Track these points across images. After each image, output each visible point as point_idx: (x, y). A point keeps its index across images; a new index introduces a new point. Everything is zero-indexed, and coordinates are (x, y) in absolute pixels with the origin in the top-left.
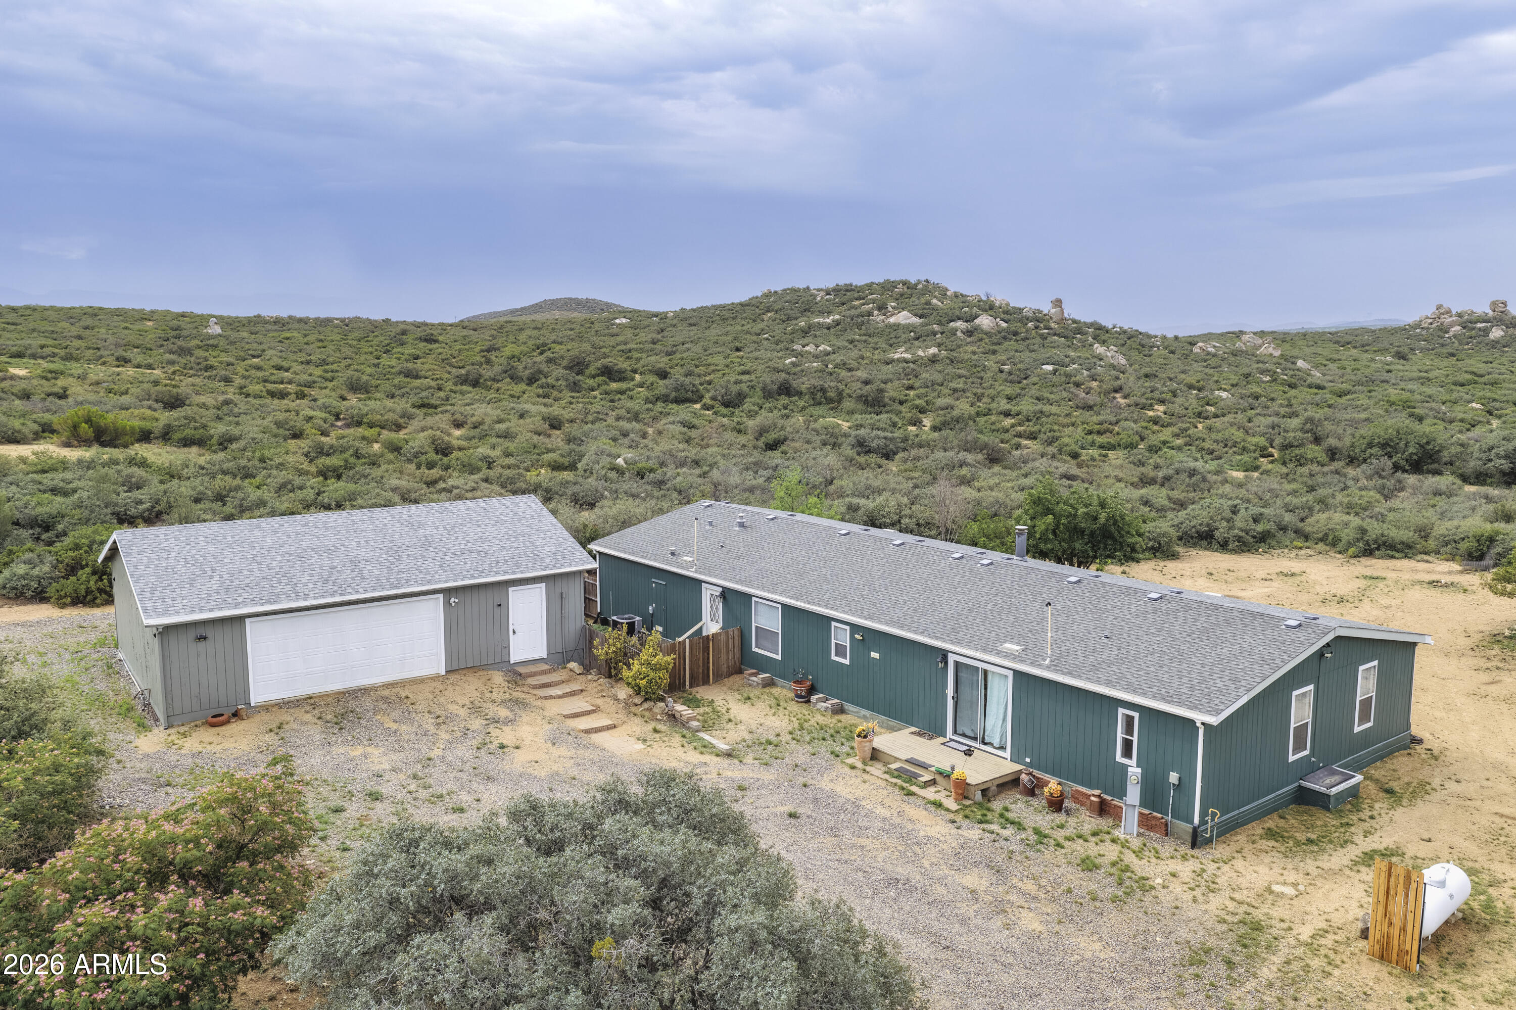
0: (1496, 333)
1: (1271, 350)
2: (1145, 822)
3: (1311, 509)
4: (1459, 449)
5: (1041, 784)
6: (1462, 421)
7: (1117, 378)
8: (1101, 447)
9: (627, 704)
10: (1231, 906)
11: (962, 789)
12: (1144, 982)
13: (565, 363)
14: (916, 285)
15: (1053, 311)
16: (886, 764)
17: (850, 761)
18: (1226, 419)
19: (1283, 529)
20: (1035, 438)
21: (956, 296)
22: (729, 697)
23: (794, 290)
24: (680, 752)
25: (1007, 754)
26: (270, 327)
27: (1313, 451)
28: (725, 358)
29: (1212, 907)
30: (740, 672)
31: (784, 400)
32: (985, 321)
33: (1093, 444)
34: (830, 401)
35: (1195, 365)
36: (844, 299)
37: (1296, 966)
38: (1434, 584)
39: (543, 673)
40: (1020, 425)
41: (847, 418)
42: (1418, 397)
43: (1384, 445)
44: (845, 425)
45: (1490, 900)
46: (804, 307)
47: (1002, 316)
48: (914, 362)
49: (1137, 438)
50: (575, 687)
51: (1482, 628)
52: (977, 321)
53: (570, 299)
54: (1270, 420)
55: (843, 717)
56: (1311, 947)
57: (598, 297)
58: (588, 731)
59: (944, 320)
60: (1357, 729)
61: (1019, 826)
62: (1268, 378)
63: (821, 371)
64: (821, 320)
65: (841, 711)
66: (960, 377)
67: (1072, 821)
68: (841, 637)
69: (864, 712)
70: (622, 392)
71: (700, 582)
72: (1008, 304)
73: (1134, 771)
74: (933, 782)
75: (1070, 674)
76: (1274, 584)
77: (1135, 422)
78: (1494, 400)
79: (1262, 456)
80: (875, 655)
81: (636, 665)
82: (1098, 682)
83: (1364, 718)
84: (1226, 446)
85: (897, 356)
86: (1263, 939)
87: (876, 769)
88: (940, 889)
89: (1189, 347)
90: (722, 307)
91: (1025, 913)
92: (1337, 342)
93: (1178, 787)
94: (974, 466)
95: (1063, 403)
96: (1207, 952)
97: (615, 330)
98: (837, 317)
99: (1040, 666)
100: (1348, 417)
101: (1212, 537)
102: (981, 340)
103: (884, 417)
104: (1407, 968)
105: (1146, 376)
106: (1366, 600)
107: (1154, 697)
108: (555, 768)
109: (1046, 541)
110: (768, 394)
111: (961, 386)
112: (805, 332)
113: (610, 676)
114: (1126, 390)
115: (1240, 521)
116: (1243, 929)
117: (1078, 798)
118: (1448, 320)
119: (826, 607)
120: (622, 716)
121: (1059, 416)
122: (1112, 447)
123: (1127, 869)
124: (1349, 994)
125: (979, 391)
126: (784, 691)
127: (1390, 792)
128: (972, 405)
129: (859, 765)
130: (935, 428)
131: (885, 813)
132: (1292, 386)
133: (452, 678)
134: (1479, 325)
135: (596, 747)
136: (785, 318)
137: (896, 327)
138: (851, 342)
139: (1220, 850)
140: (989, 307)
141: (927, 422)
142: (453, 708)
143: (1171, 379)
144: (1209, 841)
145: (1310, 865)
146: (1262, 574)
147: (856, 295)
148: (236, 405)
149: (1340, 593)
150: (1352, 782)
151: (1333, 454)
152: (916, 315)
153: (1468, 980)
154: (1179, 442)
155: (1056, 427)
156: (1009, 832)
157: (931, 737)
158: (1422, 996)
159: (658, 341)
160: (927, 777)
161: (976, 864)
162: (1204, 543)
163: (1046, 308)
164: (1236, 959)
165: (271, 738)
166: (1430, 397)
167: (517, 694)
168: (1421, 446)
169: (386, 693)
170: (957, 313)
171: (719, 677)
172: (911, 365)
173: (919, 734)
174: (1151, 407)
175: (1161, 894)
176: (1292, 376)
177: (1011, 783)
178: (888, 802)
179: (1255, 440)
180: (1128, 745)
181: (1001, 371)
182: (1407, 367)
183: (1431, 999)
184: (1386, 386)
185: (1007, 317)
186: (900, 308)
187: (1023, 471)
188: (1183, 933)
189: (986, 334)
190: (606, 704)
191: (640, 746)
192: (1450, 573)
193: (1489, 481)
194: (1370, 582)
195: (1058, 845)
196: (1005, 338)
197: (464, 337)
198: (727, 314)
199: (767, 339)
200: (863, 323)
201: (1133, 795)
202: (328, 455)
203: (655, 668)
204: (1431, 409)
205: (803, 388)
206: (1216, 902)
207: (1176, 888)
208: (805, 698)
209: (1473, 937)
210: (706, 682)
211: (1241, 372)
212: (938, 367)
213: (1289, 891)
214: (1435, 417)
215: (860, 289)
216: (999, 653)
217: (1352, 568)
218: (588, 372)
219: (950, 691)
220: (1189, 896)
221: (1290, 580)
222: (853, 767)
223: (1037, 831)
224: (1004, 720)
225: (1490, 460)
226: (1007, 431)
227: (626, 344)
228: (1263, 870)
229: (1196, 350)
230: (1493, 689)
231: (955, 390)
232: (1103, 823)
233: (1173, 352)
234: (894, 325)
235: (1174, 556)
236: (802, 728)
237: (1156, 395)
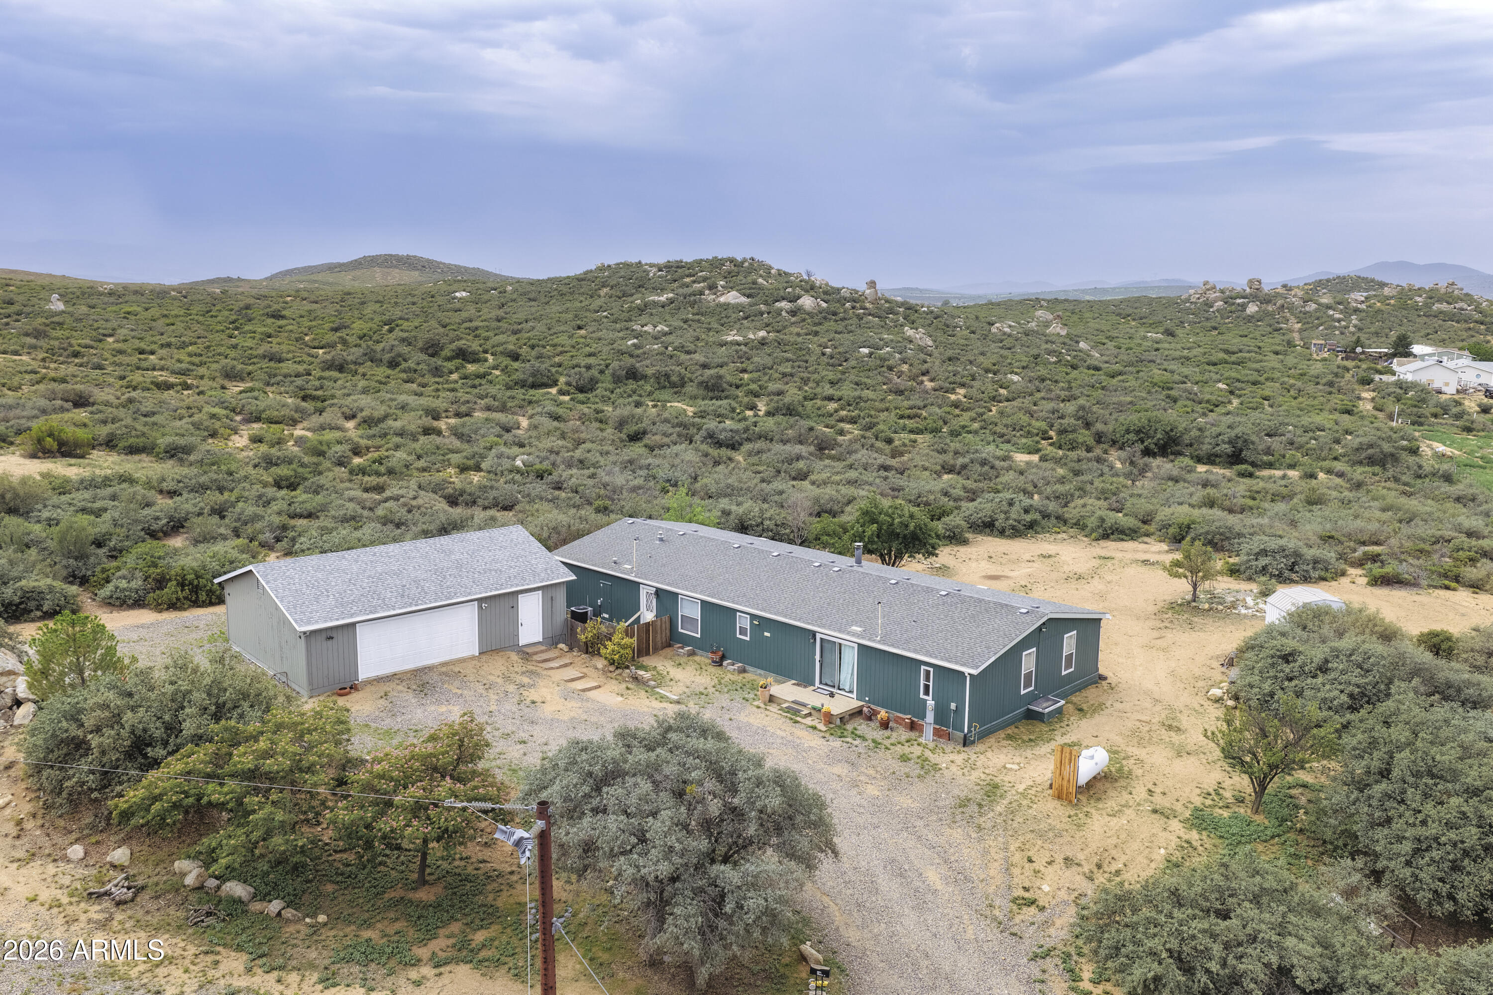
0: (1252, 309)
1: (1058, 330)
2: (937, 733)
3: (1072, 496)
4: (1198, 433)
5: (875, 713)
6: (1208, 402)
7: (925, 362)
8: (911, 431)
9: (604, 671)
10: (983, 776)
11: (829, 718)
12: (935, 818)
13: (420, 344)
14: (743, 263)
15: (868, 292)
16: (779, 704)
17: (756, 703)
18: (1015, 403)
19: (1046, 516)
20: (855, 423)
21: (780, 275)
22: (666, 664)
23: (627, 265)
24: (647, 702)
25: (854, 696)
26: (106, 299)
27: (1085, 436)
28: (570, 337)
29: (972, 778)
30: (669, 645)
31: (632, 385)
32: (807, 302)
33: (904, 428)
34: (673, 385)
35: (993, 345)
36: (676, 276)
37: (1014, 805)
38: (1145, 562)
39: (542, 652)
40: (842, 409)
41: (691, 402)
42: (1177, 377)
43: (1138, 432)
44: (690, 411)
45: (1122, 766)
46: (638, 283)
47: (823, 296)
48: (746, 345)
49: (941, 423)
50: (566, 660)
51: (1166, 597)
52: (800, 302)
53: (391, 255)
54: (1051, 405)
55: (745, 675)
56: (1024, 795)
57: (419, 254)
58: (584, 690)
59: (770, 300)
60: (1064, 673)
61: (864, 739)
62: (1054, 359)
63: (662, 354)
64: (656, 298)
65: (744, 671)
66: (788, 360)
67: (894, 734)
68: (744, 622)
69: (759, 671)
70: (482, 376)
71: (639, 583)
72: (827, 285)
73: (931, 703)
74: (810, 714)
75: (893, 646)
76: (1035, 565)
77: (940, 407)
78: (1238, 380)
79: (1044, 439)
80: (767, 634)
81: (610, 646)
82: (909, 650)
83: (1068, 666)
84: (1014, 429)
85: (730, 338)
86: (998, 793)
87: (773, 708)
88: (821, 776)
89: (987, 327)
90: (558, 280)
91: (869, 786)
92: (1119, 315)
93: (955, 711)
94: (808, 459)
95: (878, 388)
96: (969, 800)
97: (458, 305)
98: (671, 295)
99: (874, 641)
100: (1115, 400)
101: (994, 525)
102: (804, 320)
103: (724, 402)
104: (1070, 801)
105: (950, 359)
106: (1097, 577)
107: (942, 659)
108: (572, 714)
109: (873, 542)
110: (617, 380)
111: (789, 370)
112: (642, 310)
113: (587, 653)
114: (933, 374)
115: (1014, 514)
116: (988, 788)
117: (898, 721)
118: (1212, 295)
119: (733, 602)
120: (602, 679)
121: (875, 401)
122: (919, 432)
123: (926, 760)
124: (1040, 816)
125: (806, 375)
126: (703, 658)
127: (1081, 710)
128: (800, 389)
129: (762, 705)
130: (769, 414)
131: (783, 734)
132: (1074, 367)
133: (484, 657)
134: (1239, 301)
135: (593, 701)
136: (620, 295)
137: (726, 306)
138: (685, 321)
139: (979, 747)
140: (811, 288)
141: (762, 407)
142: (491, 678)
143: (971, 362)
144: (973, 742)
145: (1029, 753)
146: (1027, 556)
147: (687, 272)
148: (140, 402)
149: (1079, 571)
150: (1058, 705)
151: (1099, 438)
152: (744, 295)
153: (1100, 806)
154: (976, 426)
155: (873, 413)
156: (857, 742)
157: (805, 687)
158: (1076, 815)
159: (503, 318)
160: (806, 712)
161: (839, 761)
162: (988, 530)
163: (862, 287)
164: (984, 803)
165: (382, 702)
166: (1186, 377)
167: (530, 667)
168: (1167, 433)
169: (444, 669)
170: (782, 293)
171: (656, 650)
172: (743, 347)
173: (798, 685)
174: (953, 391)
175: (945, 772)
176: (1075, 357)
177: (858, 713)
178: (783, 728)
179: (1037, 424)
180: (927, 687)
181: (824, 354)
182: (1173, 346)
183: (1080, 815)
184: (1152, 365)
185: (827, 297)
186: (729, 288)
187: (847, 463)
188: (956, 792)
189: (808, 314)
190: (589, 671)
191: (620, 699)
192: (1159, 552)
193: (1218, 460)
194: (1102, 561)
195: (887, 748)
196: (825, 318)
197: (310, 312)
198: (565, 289)
199: (607, 317)
200: (695, 302)
201: (930, 717)
202: (276, 465)
203: (624, 647)
204: (1185, 390)
205: (650, 371)
206: (975, 775)
207: (954, 768)
208: (719, 663)
209: (1108, 785)
210: (647, 653)
211: (1032, 353)
212: (767, 350)
213: (1015, 767)
214: (1188, 399)
215: (690, 266)
216: (848, 633)
217: (1093, 549)
218: (443, 353)
219: (818, 657)
220: (960, 773)
221: (1047, 561)
222: (759, 707)
223: (874, 741)
224: (852, 674)
225: (1218, 445)
226: (831, 415)
227: (471, 321)
228: (1002, 757)
229: (994, 330)
230: (1159, 642)
231: (784, 375)
232: (913, 735)
233: (973, 332)
234: (725, 304)
235: (964, 542)
236: (720, 684)
237: (958, 379)
